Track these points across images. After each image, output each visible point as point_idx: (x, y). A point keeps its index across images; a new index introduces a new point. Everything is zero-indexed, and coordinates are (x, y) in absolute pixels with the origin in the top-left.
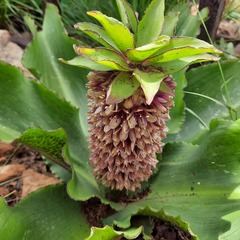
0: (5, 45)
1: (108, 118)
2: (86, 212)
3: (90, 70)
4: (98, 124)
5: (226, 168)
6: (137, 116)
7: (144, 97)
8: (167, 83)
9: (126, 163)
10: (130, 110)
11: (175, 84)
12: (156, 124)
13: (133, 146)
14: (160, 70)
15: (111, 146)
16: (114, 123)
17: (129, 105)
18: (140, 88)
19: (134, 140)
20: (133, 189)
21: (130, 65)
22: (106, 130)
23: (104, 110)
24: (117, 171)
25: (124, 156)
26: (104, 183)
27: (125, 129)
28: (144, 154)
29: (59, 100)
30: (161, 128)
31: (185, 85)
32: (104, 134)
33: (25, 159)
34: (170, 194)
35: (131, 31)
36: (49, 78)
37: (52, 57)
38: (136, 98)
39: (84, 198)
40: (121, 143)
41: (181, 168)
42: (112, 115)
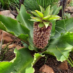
0: (9, 14)
1: (38, 32)
2: (32, 54)
3: (34, 22)
4: (36, 33)
5: (64, 44)
6: (44, 31)
7: (45, 27)
8: (50, 24)
9: (41, 42)
10: (43, 30)
11: (52, 25)
12: (48, 33)
13: (43, 38)
14: (49, 21)
15: (38, 38)
16: (39, 33)
17: (42, 29)
18: (45, 25)
19: (43, 36)
20: (43, 48)
21: (43, 21)
22: (37, 34)
23: (37, 30)
24: (39, 44)
25: (41, 40)
26: (36, 47)
27: (41, 34)
28: (45, 40)
29: (26, 28)
30: (49, 34)
31: (55, 25)
32: (37, 35)
33: (16, 43)
34: (51, 50)
35: (43, 14)
36: (22, 23)
37: (23, 18)
38: (44, 27)
39: (32, 50)
40: (40, 37)
41: (54, 44)
42: (39, 31)
